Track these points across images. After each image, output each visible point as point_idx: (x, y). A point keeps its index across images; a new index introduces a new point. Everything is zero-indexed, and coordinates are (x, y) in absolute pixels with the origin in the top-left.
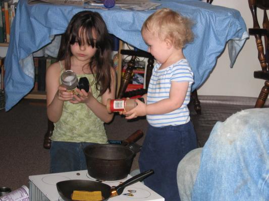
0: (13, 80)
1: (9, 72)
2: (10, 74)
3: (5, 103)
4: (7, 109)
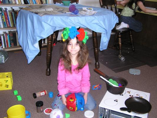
4: (29, 63)
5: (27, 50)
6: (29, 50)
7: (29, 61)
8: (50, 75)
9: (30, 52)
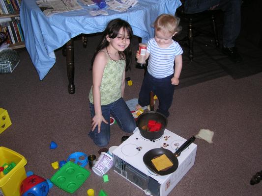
0: (41, 62)
1: (35, 56)
2: (37, 57)
3: (39, 76)
4: (41, 79)
5: (36, 61)
6: (39, 62)
7: (42, 77)
8: (74, 93)
9: (42, 64)
